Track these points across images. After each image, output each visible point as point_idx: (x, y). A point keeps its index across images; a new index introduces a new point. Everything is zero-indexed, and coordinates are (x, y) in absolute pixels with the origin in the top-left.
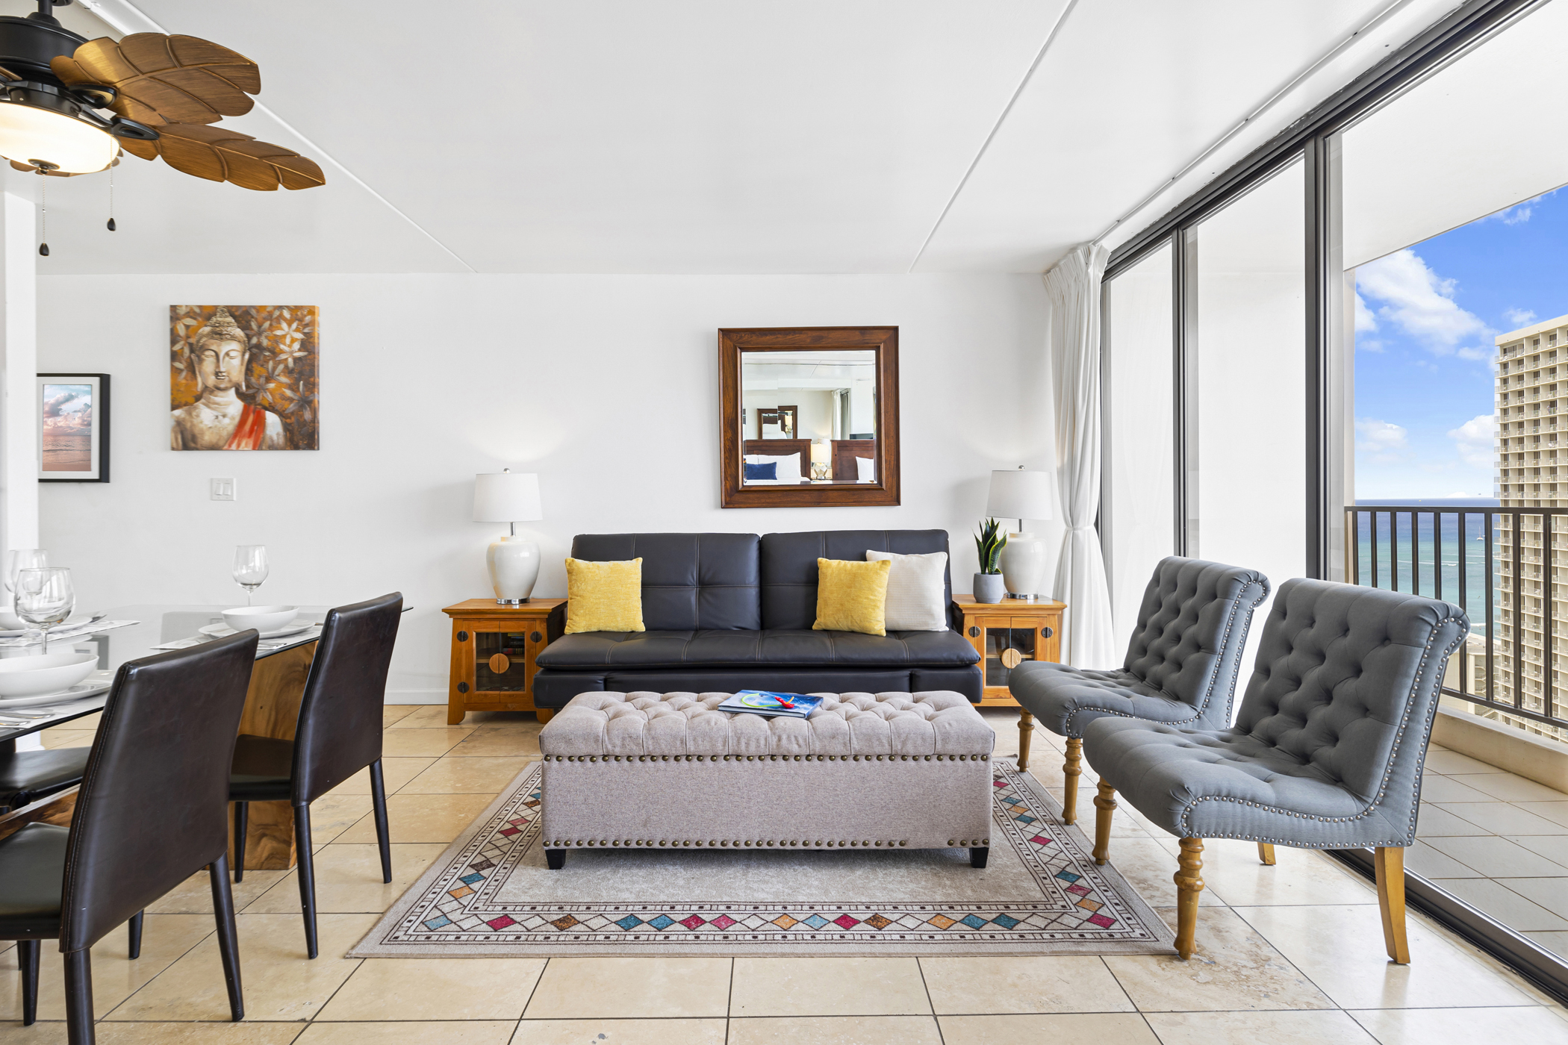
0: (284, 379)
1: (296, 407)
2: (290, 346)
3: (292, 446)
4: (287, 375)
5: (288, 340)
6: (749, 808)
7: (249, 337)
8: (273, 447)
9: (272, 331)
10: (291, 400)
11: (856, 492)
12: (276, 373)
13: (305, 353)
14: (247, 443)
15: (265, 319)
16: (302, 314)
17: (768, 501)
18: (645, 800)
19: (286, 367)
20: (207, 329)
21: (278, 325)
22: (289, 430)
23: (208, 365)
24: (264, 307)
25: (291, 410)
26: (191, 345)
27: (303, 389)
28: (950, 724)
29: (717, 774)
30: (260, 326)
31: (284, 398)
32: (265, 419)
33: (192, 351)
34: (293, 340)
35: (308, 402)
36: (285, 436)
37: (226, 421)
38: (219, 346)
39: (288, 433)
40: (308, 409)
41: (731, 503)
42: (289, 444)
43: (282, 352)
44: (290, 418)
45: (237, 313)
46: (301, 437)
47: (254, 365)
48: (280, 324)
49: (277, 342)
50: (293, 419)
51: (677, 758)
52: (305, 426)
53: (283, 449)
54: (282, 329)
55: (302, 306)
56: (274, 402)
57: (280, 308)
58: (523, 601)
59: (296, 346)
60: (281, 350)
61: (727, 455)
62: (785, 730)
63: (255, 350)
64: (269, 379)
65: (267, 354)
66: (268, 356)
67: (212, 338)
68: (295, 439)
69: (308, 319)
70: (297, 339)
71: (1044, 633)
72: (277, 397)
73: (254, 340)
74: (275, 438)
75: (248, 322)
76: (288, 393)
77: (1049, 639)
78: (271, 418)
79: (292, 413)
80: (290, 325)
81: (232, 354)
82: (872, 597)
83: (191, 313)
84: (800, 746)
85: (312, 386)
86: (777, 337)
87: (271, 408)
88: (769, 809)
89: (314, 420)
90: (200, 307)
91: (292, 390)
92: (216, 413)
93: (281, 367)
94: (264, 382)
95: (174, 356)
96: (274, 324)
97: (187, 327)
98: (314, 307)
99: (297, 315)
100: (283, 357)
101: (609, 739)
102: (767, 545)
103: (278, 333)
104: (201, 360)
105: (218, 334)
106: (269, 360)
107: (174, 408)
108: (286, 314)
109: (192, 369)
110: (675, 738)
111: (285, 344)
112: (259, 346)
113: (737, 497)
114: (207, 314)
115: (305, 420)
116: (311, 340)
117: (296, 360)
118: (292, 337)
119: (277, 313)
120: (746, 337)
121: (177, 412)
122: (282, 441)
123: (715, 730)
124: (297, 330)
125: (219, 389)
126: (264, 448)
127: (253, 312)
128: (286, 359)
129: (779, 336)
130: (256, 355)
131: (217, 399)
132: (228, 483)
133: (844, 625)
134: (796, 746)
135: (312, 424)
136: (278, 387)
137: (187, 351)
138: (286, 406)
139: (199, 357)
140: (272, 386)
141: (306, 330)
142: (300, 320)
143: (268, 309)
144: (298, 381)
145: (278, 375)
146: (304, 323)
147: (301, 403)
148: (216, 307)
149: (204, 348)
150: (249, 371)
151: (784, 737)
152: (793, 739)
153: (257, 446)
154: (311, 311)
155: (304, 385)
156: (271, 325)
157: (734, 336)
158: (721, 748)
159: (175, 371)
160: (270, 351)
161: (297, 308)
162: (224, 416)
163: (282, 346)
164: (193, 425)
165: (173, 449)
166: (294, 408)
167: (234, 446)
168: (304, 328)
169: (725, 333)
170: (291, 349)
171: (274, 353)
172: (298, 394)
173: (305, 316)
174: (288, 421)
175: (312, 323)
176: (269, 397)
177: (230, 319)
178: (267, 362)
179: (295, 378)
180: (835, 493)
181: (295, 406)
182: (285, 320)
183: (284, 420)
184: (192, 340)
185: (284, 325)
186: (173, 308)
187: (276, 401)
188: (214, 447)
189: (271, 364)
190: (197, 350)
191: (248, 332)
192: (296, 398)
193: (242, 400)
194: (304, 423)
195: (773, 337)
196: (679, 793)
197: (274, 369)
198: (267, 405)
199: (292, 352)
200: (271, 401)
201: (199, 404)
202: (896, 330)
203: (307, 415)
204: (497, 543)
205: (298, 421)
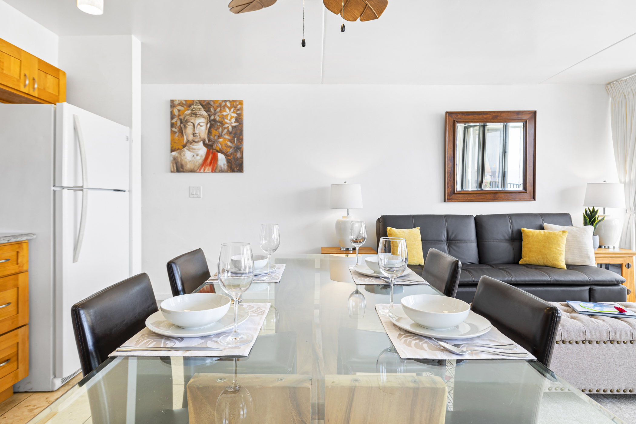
0: (227, 137)
1: (233, 151)
2: (230, 120)
3: (231, 170)
4: (228, 134)
5: (229, 117)
7: (210, 116)
8: (221, 171)
9: (221, 113)
10: (231, 147)
11: (512, 194)
12: (223, 134)
13: (238, 124)
14: (208, 169)
15: (218, 107)
16: (236, 104)
17: (469, 198)
19: (228, 131)
20: (189, 112)
21: (224, 110)
22: (229, 162)
23: (189, 130)
24: (218, 101)
25: (231, 152)
26: (181, 120)
27: (237, 141)
30: (215, 110)
31: (227, 146)
32: (218, 157)
33: (181, 123)
34: (232, 117)
35: (239, 148)
36: (228, 165)
37: (198, 158)
38: (195, 120)
39: (229, 164)
40: (239, 152)
41: (450, 200)
42: (229, 169)
43: (226, 123)
44: (230, 156)
45: (204, 104)
46: (236, 166)
47: (212, 130)
48: (225, 109)
49: (223, 118)
50: (232, 157)
52: (237, 160)
53: (227, 172)
54: (226, 112)
55: (236, 100)
56: (222, 148)
57: (225, 101)
59: (233, 120)
60: (226, 122)
61: (449, 175)
63: (212, 122)
64: (219, 137)
65: (219, 124)
66: (219, 125)
67: (191, 116)
68: (233, 167)
69: (239, 107)
70: (233, 117)
72: (224, 145)
73: (212, 117)
74: (223, 166)
75: (209, 108)
76: (229, 144)
78: (221, 157)
79: (231, 154)
80: (230, 110)
81: (201, 124)
83: (181, 104)
85: (241, 140)
86: (475, 116)
87: (221, 151)
89: (242, 158)
90: (186, 101)
91: (231, 142)
92: (193, 154)
93: (226, 131)
94: (217, 138)
95: (172, 125)
96: (222, 109)
97: (179, 111)
98: (242, 101)
99: (233, 105)
100: (227, 125)
102: (479, 221)
103: (224, 114)
104: (186, 127)
105: (194, 114)
106: (220, 127)
107: (172, 151)
108: (228, 104)
109: (181, 132)
111: (227, 119)
112: (214, 120)
113: (453, 196)
114: (189, 104)
115: (237, 157)
116: (241, 117)
117: (233, 127)
118: (231, 116)
119: (224, 104)
120: (459, 116)
121: (174, 153)
122: (226, 168)
124: (234, 112)
125: (195, 142)
126: (217, 171)
127: (212, 103)
128: (228, 127)
129: (476, 115)
130: (213, 124)
131: (194, 147)
132: (198, 189)
135: (241, 159)
136: (224, 141)
137: (179, 122)
138: (228, 150)
139: (185, 126)
140: (221, 140)
141: (238, 112)
142: (235, 107)
143: (219, 102)
144: (234, 137)
145: (224, 135)
146: (237, 109)
147: (236, 149)
148: (193, 101)
149: (187, 121)
150: (209, 133)
153: (214, 171)
154: (241, 103)
155: (237, 140)
156: (221, 110)
157: (454, 116)
159: (173, 133)
160: (220, 122)
161: (234, 101)
162: (197, 155)
163: (226, 120)
164: (181, 160)
165: (172, 172)
166: (232, 151)
167: (202, 170)
168: (237, 112)
169: (447, 114)
170: (230, 122)
171: (222, 124)
172: (234, 144)
173: (238, 105)
174: (229, 158)
175: (241, 109)
176: (220, 146)
177: (200, 107)
178: (219, 128)
179: (233, 136)
181: (232, 150)
182: (228, 107)
183: (227, 157)
184: (181, 117)
185: (227, 110)
186: (172, 101)
187: (223, 148)
188: (192, 171)
189: (221, 129)
190: (184, 122)
191: (209, 113)
192: (233, 146)
193: (206, 147)
194: (237, 159)
195: (473, 116)
197: (222, 132)
198: (219, 150)
199: (231, 123)
200: (221, 148)
201: (185, 149)
202: (535, 113)
203: (239, 155)
204: (341, 219)
205: (234, 158)
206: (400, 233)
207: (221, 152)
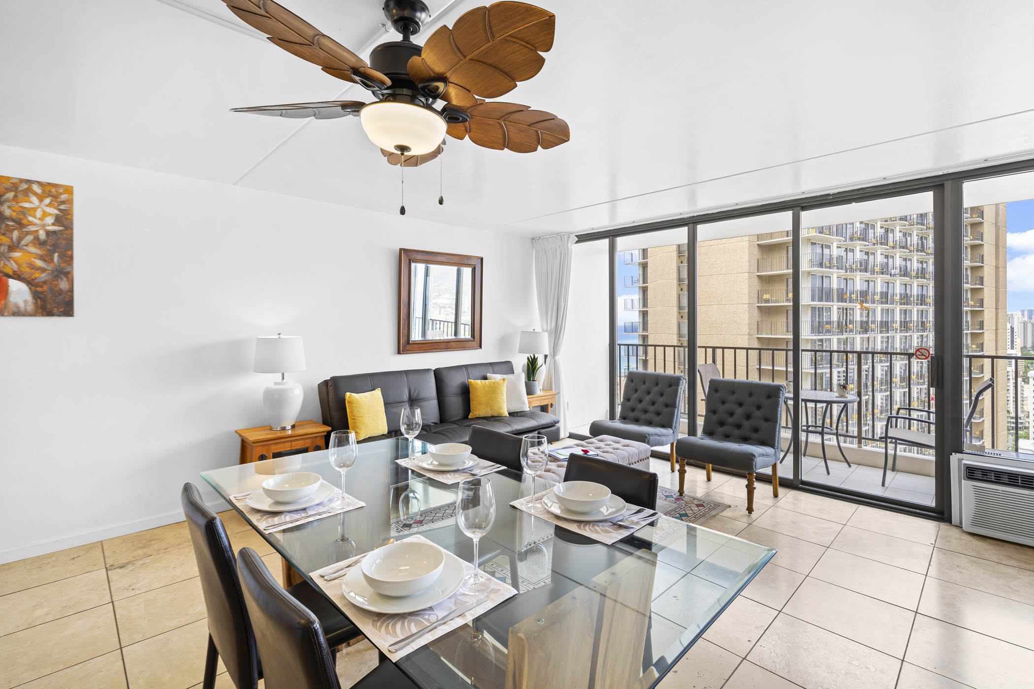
0: (33, 249)
1: (50, 277)
2: (41, 219)
3: (44, 313)
4: (37, 246)
5: (39, 214)
8: (18, 313)
9: (17, 203)
10: (43, 270)
11: (463, 342)
12: (23, 242)
13: (61, 228)
15: (8, 190)
16: (57, 191)
17: (423, 349)
19: (37, 238)
21: (26, 198)
22: (40, 298)
24: (8, 179)
25: (43, 280)
27: (58, 260)
31: (33, 267)
32: (8, 286)
34: (45, 215)
35: (65, 272)
36: (36, 304)
39: (39, 301)
40: (65, 279)
41: (404, 351)
42: (40, 311)
43: (31, 224)
44: (41, 287)
46: (56, 305)
48: (28, 196)
49: (24, 214)
50: (45, 288)
52: (61, 294)
53: (33, 314)
54: (31, 202)
55: (56, 184)
56: (21, 271)
58: (294, 428)
59: (50, 220)
60: (30, 222)
65: (11, 223)
66: (12, 226)
68: (49, 306)
69: (64, 197)
70: (50, 214)
71: (551, 406)
72: (24, 265)
74: (22, 305)
76: (39, 263)
78: (16, 286)
79: (45, 282)
80: (41, 200)
85: (68, 258)
87: (15, 276)
89: (71, 290)
91: (45, 260)
93: (30, 238)
94: (6, 250)
96: (20, 196)
98: (72, 187)
99: (50, 191)
100: (32, 228)
102: (438, 375)
103: (26, 205)
106: (14, 229)
108: (36, 188)
111: (35, 217)
113: (408, 347)
115: (61, 290)
116: (68, 217)
117: (48, 233)
118: (44, 211)
119: (24, 186)
120: (415, 255)
122: (30, 307)
124: (49, 205)
126: (6, 314)
128: (37, 231)
129: (431, 256)
135: (69, 294)
136: (26, 257)
138: (37, 275)
140: (17, 254)
141: (62, 207)
142: (55, 197)
143: (12, 181)
144: (51, 253)
145: (26, 245)
146: (59, 200)
147: (56, 273)
154: (69, 190)
155: (59, 256)
156: (15, 196)
160: (13, 220)
161: (51, 185)
163: (31, 219)
166: (47, 278)
168: (59, 205)
170: (42, 223)
171: (20, 224)
172: (52, 265)
173: (61, 194)
174: (39, 289)
175: (70, 202)
176: (15, 267)
178: (12, 231)
179: (48, 249)
181: (48, 275)
182: (35, 194)
183: (33, 288)
185: (34, 199)
187: (22, 269)
189: (16, 234)
192: (49, 268)
194: (60, 292)
195: (428, 256)
197: (20, 239)
198: (11, 273)
199: (43, 226)
200: (16, 270)
202: (481, 259)
203: (63, 285)
204: (272, 386)
205: (52, 290)
206: (361, 398)
207: (18, 277)
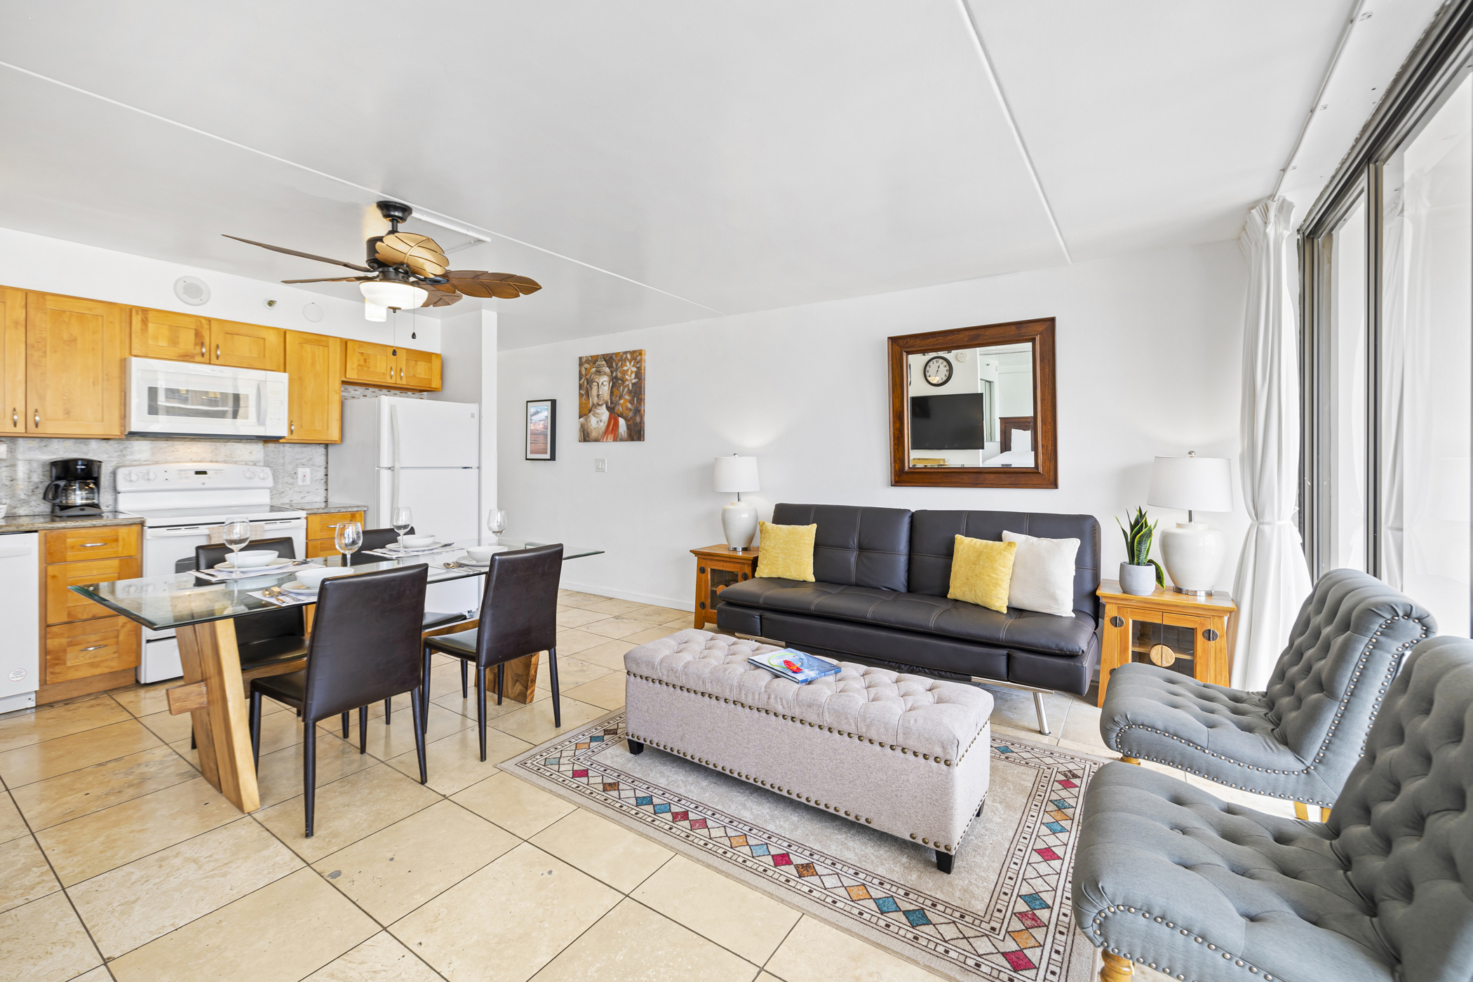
0: (627, 397)
1: (633, 415)
2: (630, 376)
4: (629, 394)
5: (629, 373)
6: (748, 748)
7: (612, 372)
8: (622, 440)
9: (622, 368)
10: (630, 410)
11: (1012, 475)
12: (624, 393)
13: (638, 380)
14: (610, 437)
15: (619, 361)
16: (636, 355)
17: (930, 481)
18: (682, 720)
19: (629, 389)
20: (594, 369)
23: (594, 392)
24: (619, 353)
26: (587, 379)
27: (637, 403)
28: (916, 721)
29: (727, 714)
30: (617, 366)
31: (627, 409)
32: (619, 422)
33: (588, 383)
34: (632, 373)
35: (638, 411)
36: (628, 433)
37: (602, 424)
38: (599, 379)
40: (639, 415)
41: (898, 482)
43: (627, 380)
45: (607, 359)
47: (614, 389)
48: (626, 363)
49: (624, 374)
51: (703, 694)
53: (627, 441)
54: (627, 366)
55: (636, 350)
57: (626, 353)
58: (745, 549)
59: (633, 376)
61: (896, 442)
62: (774, 691)
63: (614, 380)
64: (621, 398)
67: (596, 375)
69: (638, 358)
70: (634, 372)
71: (1207, 635)
72: (624, 408)
73: (614, 374)
74: (623, 434)
75: (612, 363)
76: (629, 406)
77: (1212, 642)
78: (622, 421)
79: (631, 418)
80: (630, 363)
81: (605, 383)
82: (993, 575)
83: (588, 361)
84: (784, 707)
85: (641, 401)
86: (938, 340)
88: (763, 754)
89: (642, 422)
90: (591, 356)
91: (632, 404)
92: (597, 420)
93: (626, 389)
94: (618, 399)
95: (581, 387)
97: (586, 369)
98: (641, 350)
99: (634, 356)
100: (627, 383)
101: (660, 668)
102: (917, 520)
103: (625, 368)
104: (591, 388)
105: (599, 372)
107: (580, 418)
108: (629, 357)
109: (588, 394)
110: (699, 677)
111: (628, 375)
112: (616, 377)
113: (904, 477)
114: (593, 360)
115: (637, 422)
116: (640, 371)
117: (634, 385)
118: (631, 371)
119: (625, 356)
120: (911, 342)
121: (582, 419)
122: (626, 436)
123: (726, 678)
124: (634, 366)
125: (599, 405)
126: (618, 440)
127: (614, 357)
128: (629, 385)
129: (939, 338)
130: (616, 382)
131: (598, 411)
132: (603, 461)
133: (969, 598)
134: (781, 707)
135: (641, 425)
136: (625, 403)
137: (586, 383)
139: (590, 386)
140: (622, 401)
141: (638, 366)
142: (635, 359)
143: (621, 354)
144: (634, 398)
145: (625, 395)
146: (637, 361)
147: (636, 411)
148: (598, 356)
149: (593, 381)
150: (612, 393)
151: (773, 696)
152: (779, 700)
153: (615, 440)
154: (640, 353)
155: (637, 400)
156: (622, 364)
157: (901, 342)
158: (728, 694)
159: (581, 395)
161: (634, 352)
162: (601, 421)
163: (627, 377)
164: (588, 427)
165: (580, 441)
167: (605, 439)
168: (637, 364)
169: (893, 340)
170: (631, 378)
171: (623, 381)
172: (634, 406)
173: (638, 356)
175: (640, 361)
177: (604, 362)
179: (633, 396)
180: (992, 476)
181: (633, 413)
182: (629, 360)
184: (588, 377)
185: (628, 363)
186: (580, 358)
188: (596, 440)
189: (622, 388)
190: (590, 382)
191: (612, 369)
192: (633, 408)
193: (609, 411)
194: (637, 424)
195: (934, 339)
196: (703, 722)
197: (623, 391)
199: (631, 380)
201: (590, 414)
202: (1053, 320)
203: (638, 419)
205: (633, 422)
207: (622, 417)
